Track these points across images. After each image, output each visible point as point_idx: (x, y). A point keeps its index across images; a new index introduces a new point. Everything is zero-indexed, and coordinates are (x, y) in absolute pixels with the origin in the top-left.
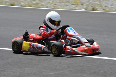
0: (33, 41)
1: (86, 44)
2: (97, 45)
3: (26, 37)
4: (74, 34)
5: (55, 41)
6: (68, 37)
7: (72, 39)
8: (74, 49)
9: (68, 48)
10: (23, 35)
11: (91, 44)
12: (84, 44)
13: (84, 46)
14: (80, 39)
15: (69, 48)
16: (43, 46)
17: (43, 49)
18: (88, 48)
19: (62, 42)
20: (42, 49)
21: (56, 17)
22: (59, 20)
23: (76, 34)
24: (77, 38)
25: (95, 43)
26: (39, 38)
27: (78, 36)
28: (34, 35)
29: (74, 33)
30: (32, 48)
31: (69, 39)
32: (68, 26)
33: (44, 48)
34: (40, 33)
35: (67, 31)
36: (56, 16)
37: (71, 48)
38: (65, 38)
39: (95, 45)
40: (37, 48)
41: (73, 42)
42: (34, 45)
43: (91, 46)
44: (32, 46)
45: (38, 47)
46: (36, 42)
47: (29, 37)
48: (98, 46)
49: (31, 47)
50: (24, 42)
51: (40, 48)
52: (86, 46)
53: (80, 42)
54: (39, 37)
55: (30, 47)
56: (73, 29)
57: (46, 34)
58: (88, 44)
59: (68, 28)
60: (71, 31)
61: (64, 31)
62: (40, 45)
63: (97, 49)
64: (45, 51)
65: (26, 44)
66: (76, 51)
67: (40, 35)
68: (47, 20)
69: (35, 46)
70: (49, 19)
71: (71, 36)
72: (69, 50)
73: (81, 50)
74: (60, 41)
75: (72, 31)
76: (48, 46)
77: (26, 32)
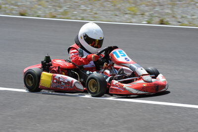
0: (58, 72)
1: (144, 77)
2: (164, 80)
3: (47, 65)
4: (125, 61)
5: (95, 72)
7: (122, 69)
8: (125, 85)
9: (114, 83)
10: (42, 62)
11: (153, 78)
12: (141, 78)
13: (141, 81)
14: (135, 69)
15: (116, 83)
16: (75, 80)
17: (74, 85)
18: (148, 84)
19: (106, 73)
21: (95, 33)
22: (101, 38)
23: (129, 60)
24: (130, 67)
25: (160, 76)
26: (67, 67)
27: (132, 65)
28: (60, 61)
29: (126, 59)
30: (56, 83)
31: (117, 69)
32: (116, 48)
33: (76, 82)
35: (114, 55)
36: (96, 31)
37: (120, 83)
38: (110, 68)
39: (161, 79)
40: (64, 82)
41: (123, 73)
42: (59, 78)
43: (153, 80)
44: (56, 79)
45: (66, 81)
46: (64, 73)
47: (51, 65)
48: (165, 82)
49: (55, 81)
50: (44, 73)
51: (69, 83)
52: (145, 81)
53: (134, 74)
54: (67, 65)
55: (53, 82)
56: (123, 52)
57: (79, 59)
58: (148, 78)
59: (116, 51)
60: (120, 56)
61: (110, 55)
62: (70, 79)
63: (163, 86)
64: (77, 88)
65: (46, 77)
66: (127, 88)
68: (81, 37)
69: (61, 80)
71: (120, 63)
72: (117, 86)
73: (136, 87)
74: (103, 73)
75: (122, 56)
76: (82, 80)
77: (47, 57)
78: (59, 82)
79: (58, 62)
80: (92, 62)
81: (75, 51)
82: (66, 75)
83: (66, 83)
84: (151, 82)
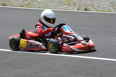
0: (30, 39)
1: (82, 42)
2: (93, 43)
3: (23, 35)
4: (70, 32)
5: (52, 39)
6: (64, 35)
7: (69, 37)
8: (71, 47)
9: (65, 45)
10: (20, 33)
11: (87, 42)
12: (80, 42)
13: (80, 44)
14: (76, 37)
15: (66, 45)
16: (41, 44)
18: (84, 45)
19: (59, 39)
20: (40, 47)
23: (72, 32)
24: (73, 36)
25: (90, 41)
27: (74, 34)
28: (31, 32)
29: (70, 31)
31: (66, 37)
32: (64, 24)
34: (37, 31)
35: (64, 29)
37: (68, 45)
38: (61, 36)
39: (91, 42)
40: (34, 45)
41: (69, 39)
42: (31, 42)
43: (87, 43)
45: (36, 44)
46: (33, 40)
47: (26, 35)
48: (94, 44)
49: (29, 44)
50: (22, 39)
52: (82, 44)
53: (76, 40)
54: (35, 35)
55: (27, 45)
56: (69, 27)
58: (84, 42)
59: (65, 26)
60: (67, 29)
61: (61, 29)
62: (38, 43)
64: (42, 48)
65: (23, 41)
66: (72, 48)
67: (37, 33)
68: (42, 18)
69: (32, 44)
70: (44, 17)
71: (66, 34)
72: (66, 47)
73: (77, 47)
74: (56, 39)
77: (23, 30)
78: (31, 44)
79: (30, 33)
80: (50, 33)
81: (40, 26)
82: (35, 40)
83: (35, 45)
84: (86, 44)
